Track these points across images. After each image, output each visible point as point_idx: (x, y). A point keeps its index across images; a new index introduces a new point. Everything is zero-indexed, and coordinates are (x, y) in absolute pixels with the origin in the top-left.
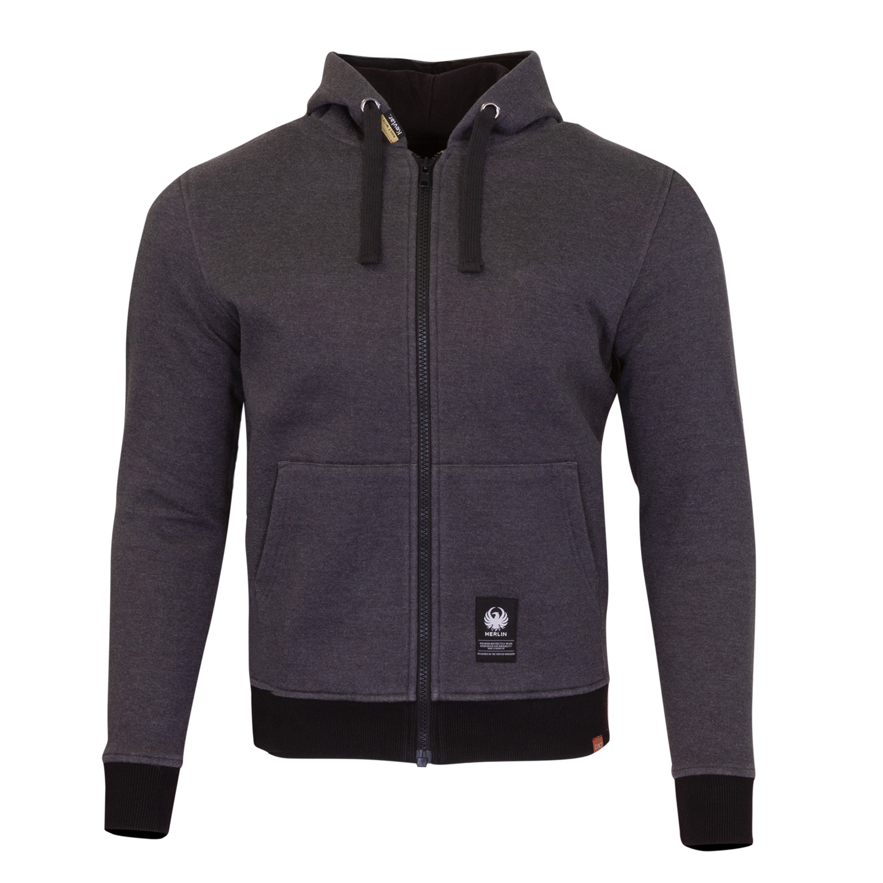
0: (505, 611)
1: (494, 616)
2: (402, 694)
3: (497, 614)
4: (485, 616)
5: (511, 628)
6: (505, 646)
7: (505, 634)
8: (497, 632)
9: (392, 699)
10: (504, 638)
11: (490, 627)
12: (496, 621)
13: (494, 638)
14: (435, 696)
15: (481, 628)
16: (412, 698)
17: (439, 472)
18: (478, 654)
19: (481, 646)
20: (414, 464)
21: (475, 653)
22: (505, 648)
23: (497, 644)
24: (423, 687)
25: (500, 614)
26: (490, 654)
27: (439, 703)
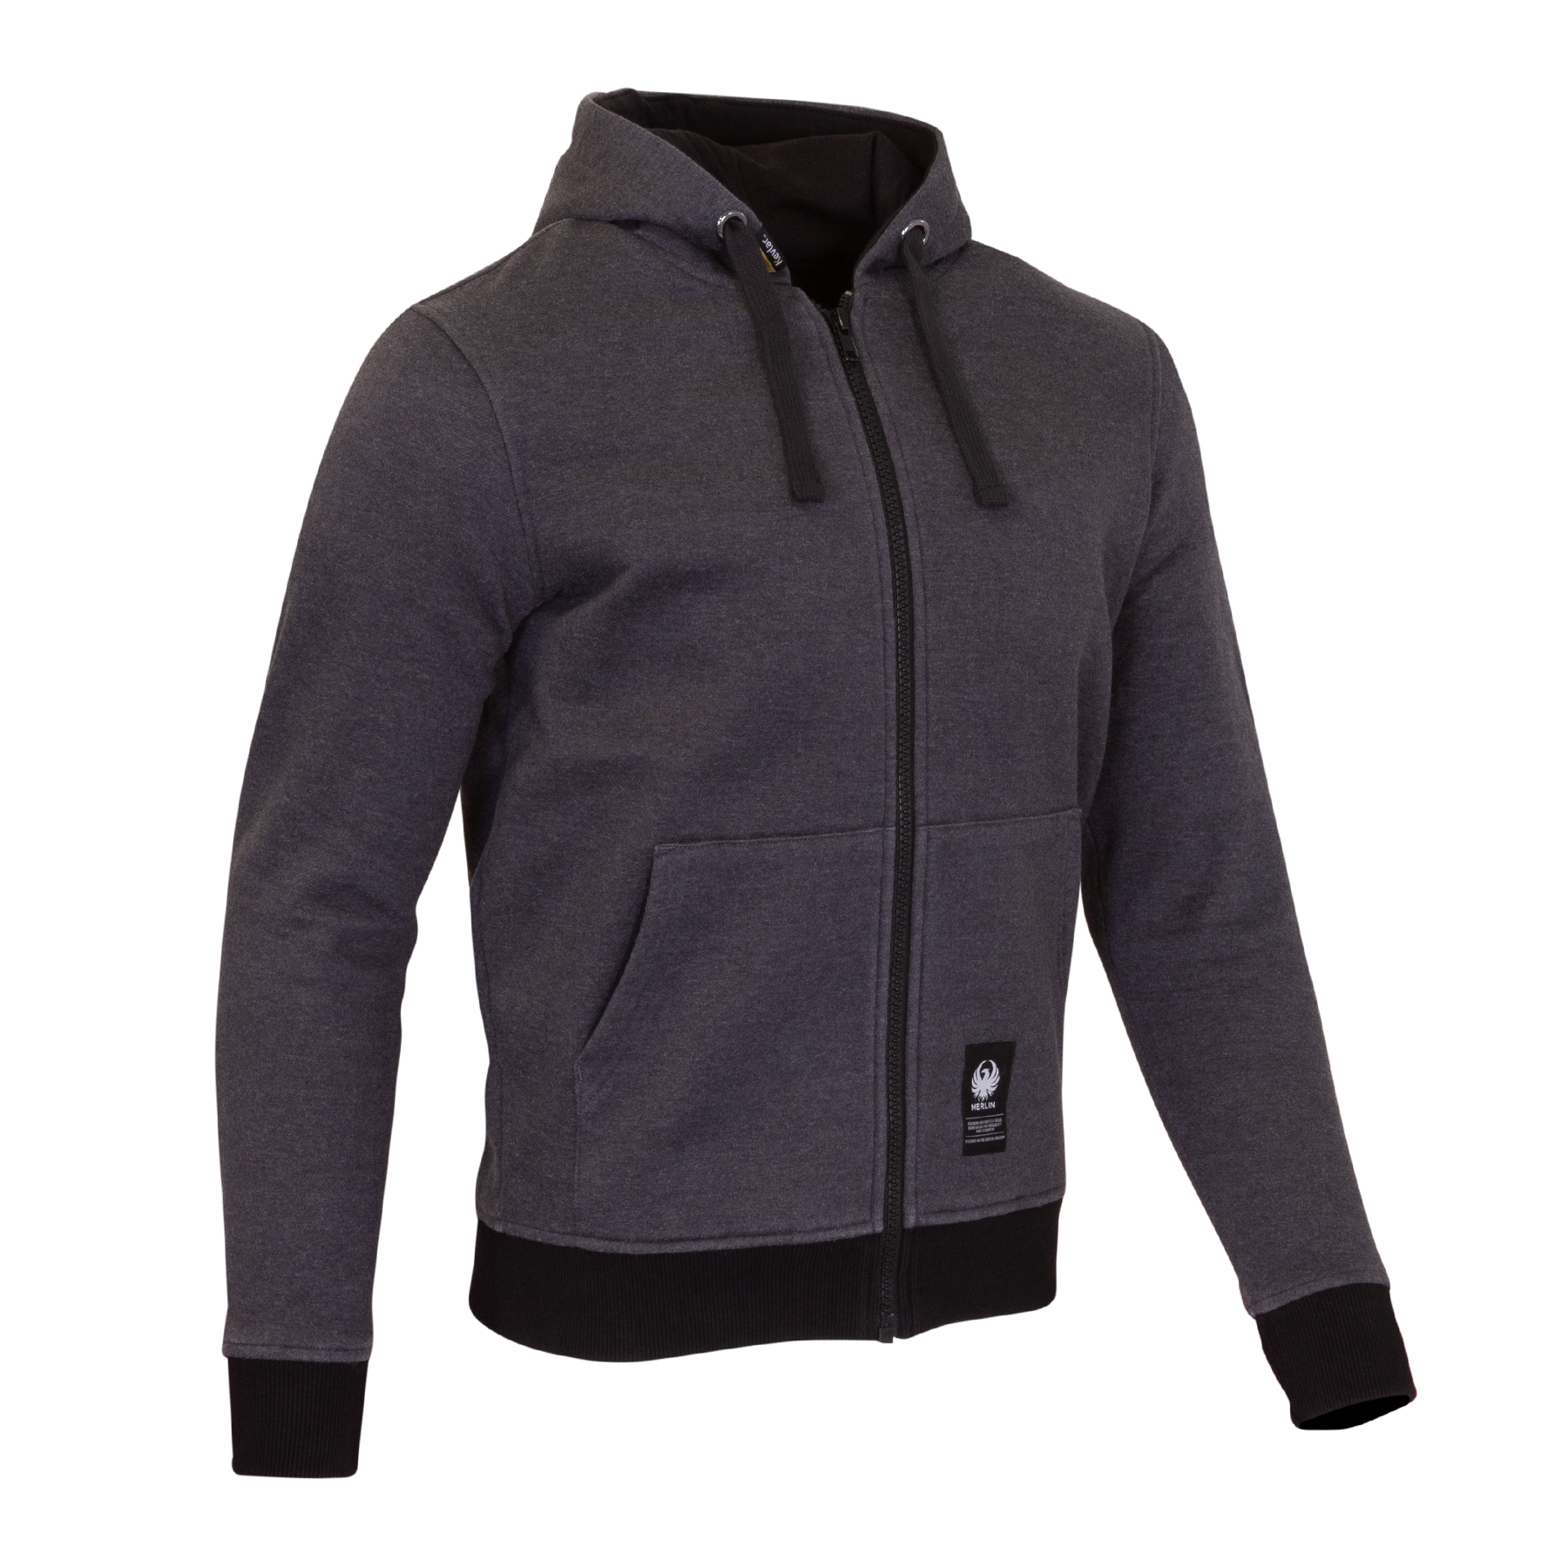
0: (997, 1066)
1: (982, 1075)
2: (864, 1222)
3: (986, 1071)
4: (973, 1077)
5: (1000, 1095)
6: (995, 1125)
7: (992, 1105)
8: (984, 1102)
9: (853, 1233)
10: (991, 1111)
11: (976, 1095)
12: (985, 1084)
13: (982, 1113)
14: (911, 1221)
15: (968, 1097)
16: (879, 1228)
17: (929, 838)
18: (966, 1141)
19: (969, 1128)
20: (892, 827)
21: (961, 1141)
22: (995, 1128)
23: (986, 1122)
24: (894, 1210)
25: (991, 1071)
26: (979, 1141)
27: (919, 1230)
